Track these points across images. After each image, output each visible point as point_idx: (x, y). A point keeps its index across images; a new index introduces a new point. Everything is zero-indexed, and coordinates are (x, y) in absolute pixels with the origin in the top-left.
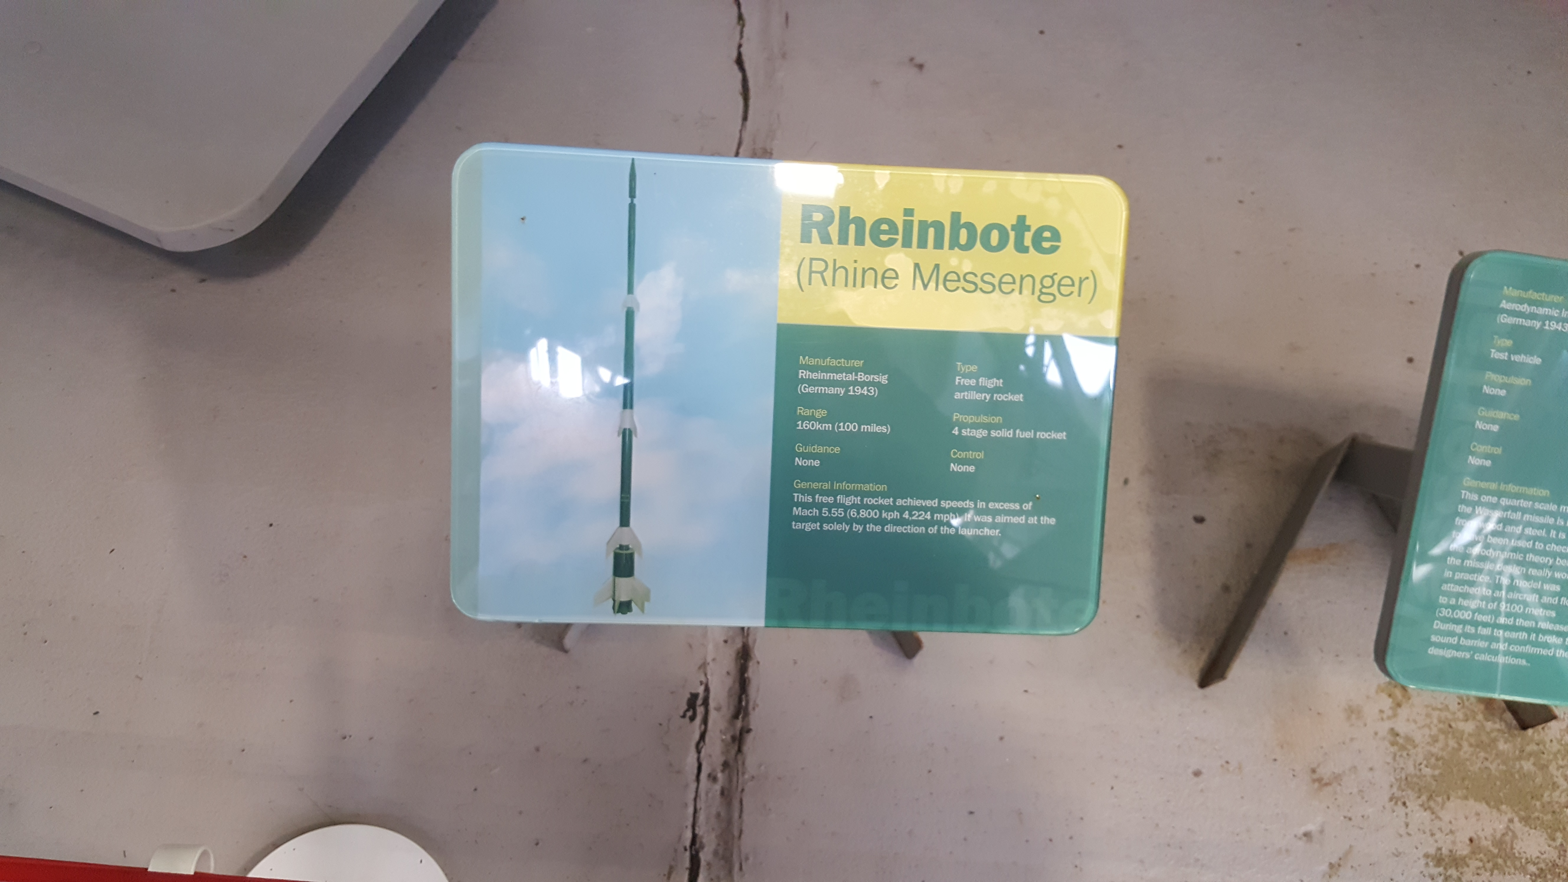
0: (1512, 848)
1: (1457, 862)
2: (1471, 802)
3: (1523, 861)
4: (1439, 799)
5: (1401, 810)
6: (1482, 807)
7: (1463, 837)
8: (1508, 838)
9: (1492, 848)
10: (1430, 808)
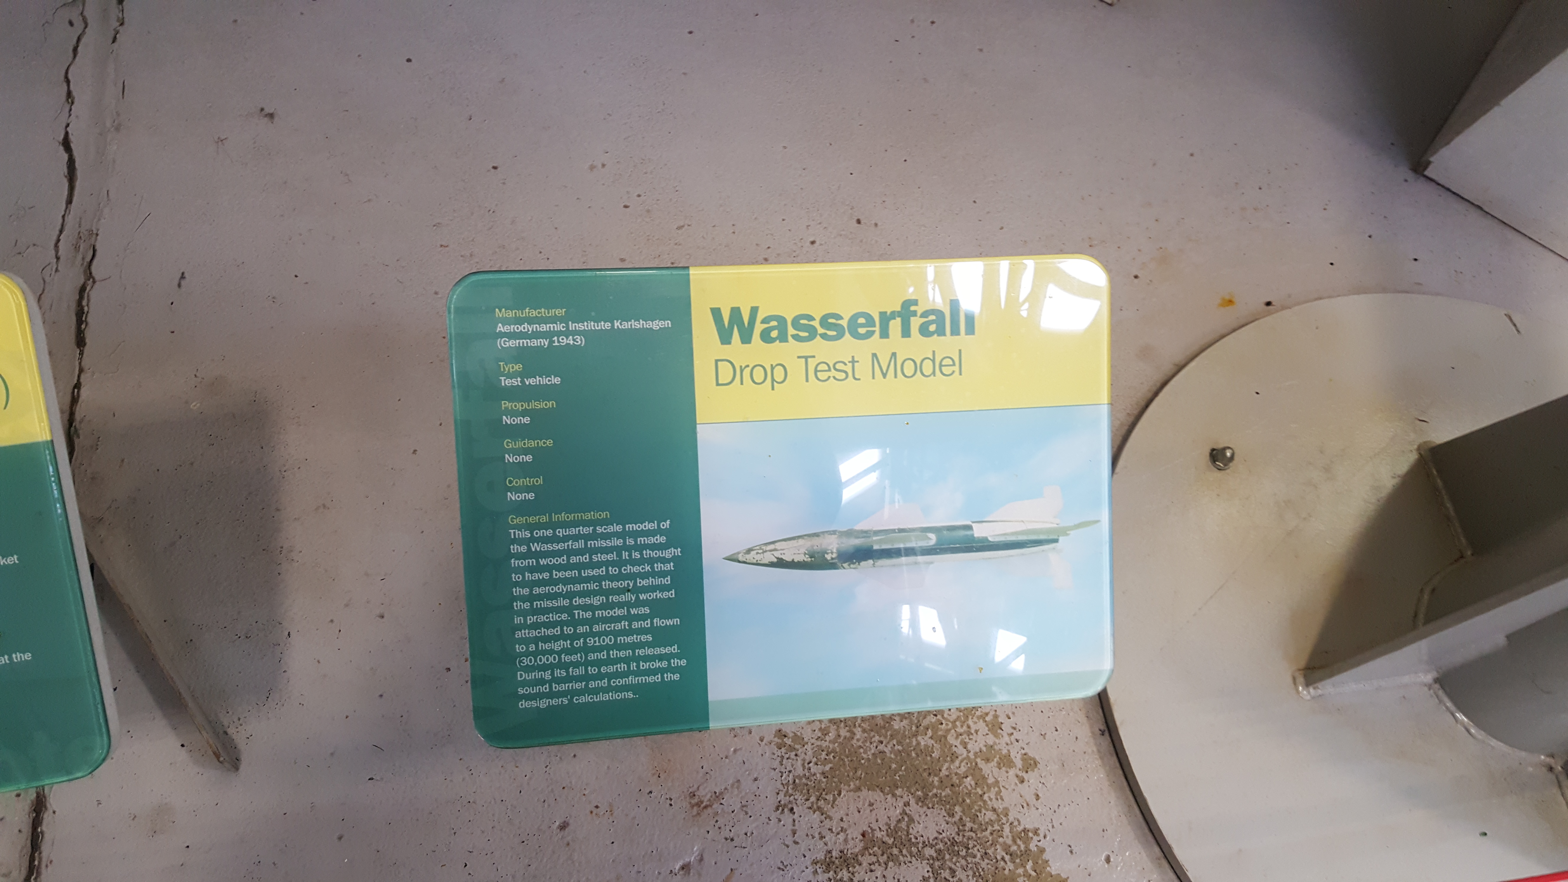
0: (908, 834)
1: (847, 861)
2: (865, 792)
3: (920, 845)
4: (830, 797)
5: (787, 818)
6: (876, 796)
7: (855, 833)
8: (903, 825)
9: (886, 839)
10: (819, 808)
